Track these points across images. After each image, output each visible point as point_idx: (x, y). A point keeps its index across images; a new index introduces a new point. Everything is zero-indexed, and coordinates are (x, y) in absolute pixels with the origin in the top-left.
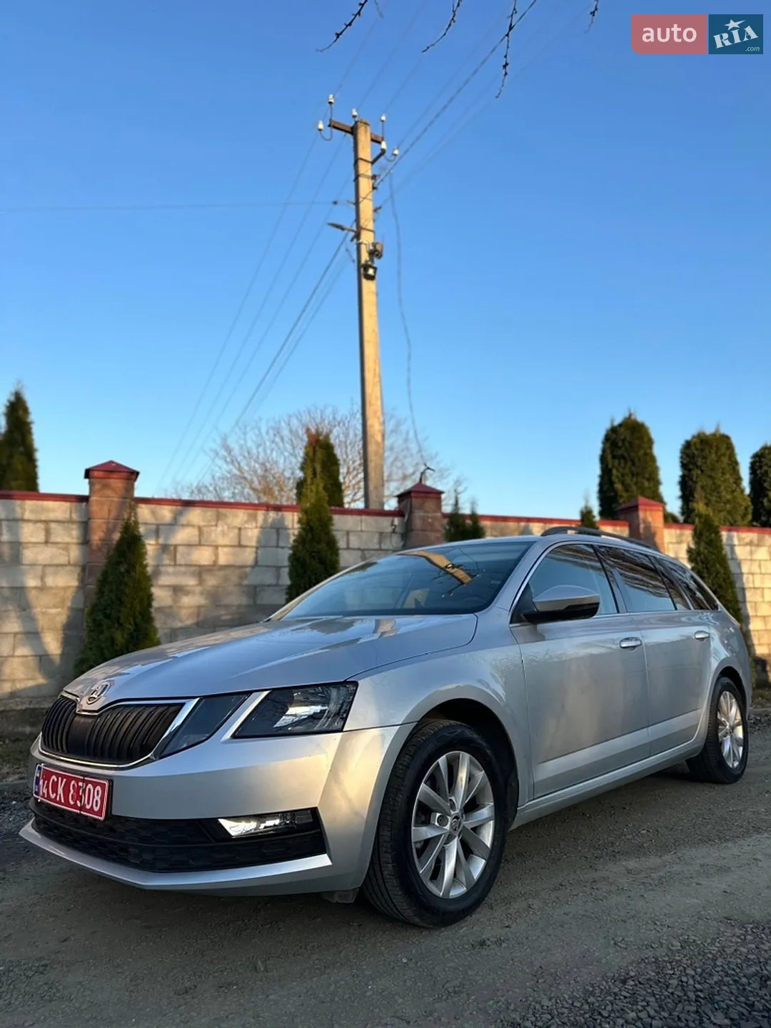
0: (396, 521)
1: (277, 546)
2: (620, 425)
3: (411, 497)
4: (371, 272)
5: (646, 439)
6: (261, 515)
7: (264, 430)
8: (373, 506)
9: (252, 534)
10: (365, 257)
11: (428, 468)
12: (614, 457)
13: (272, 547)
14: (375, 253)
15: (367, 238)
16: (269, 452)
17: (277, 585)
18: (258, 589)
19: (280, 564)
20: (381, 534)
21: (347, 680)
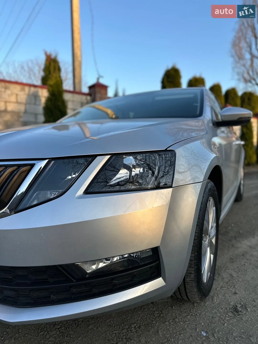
0: (88, 98)
1: (35, 104)
2: (171, 69)
3: (95, 88)
5: (179, 76)
8: (77, 90)
9: (23, 97)
11: (100, 76)
13: (33, 104)
17: (36, 122)
18: (27, 123)
19: (37, 113)
20: (82, 102)
21: (168, 149)
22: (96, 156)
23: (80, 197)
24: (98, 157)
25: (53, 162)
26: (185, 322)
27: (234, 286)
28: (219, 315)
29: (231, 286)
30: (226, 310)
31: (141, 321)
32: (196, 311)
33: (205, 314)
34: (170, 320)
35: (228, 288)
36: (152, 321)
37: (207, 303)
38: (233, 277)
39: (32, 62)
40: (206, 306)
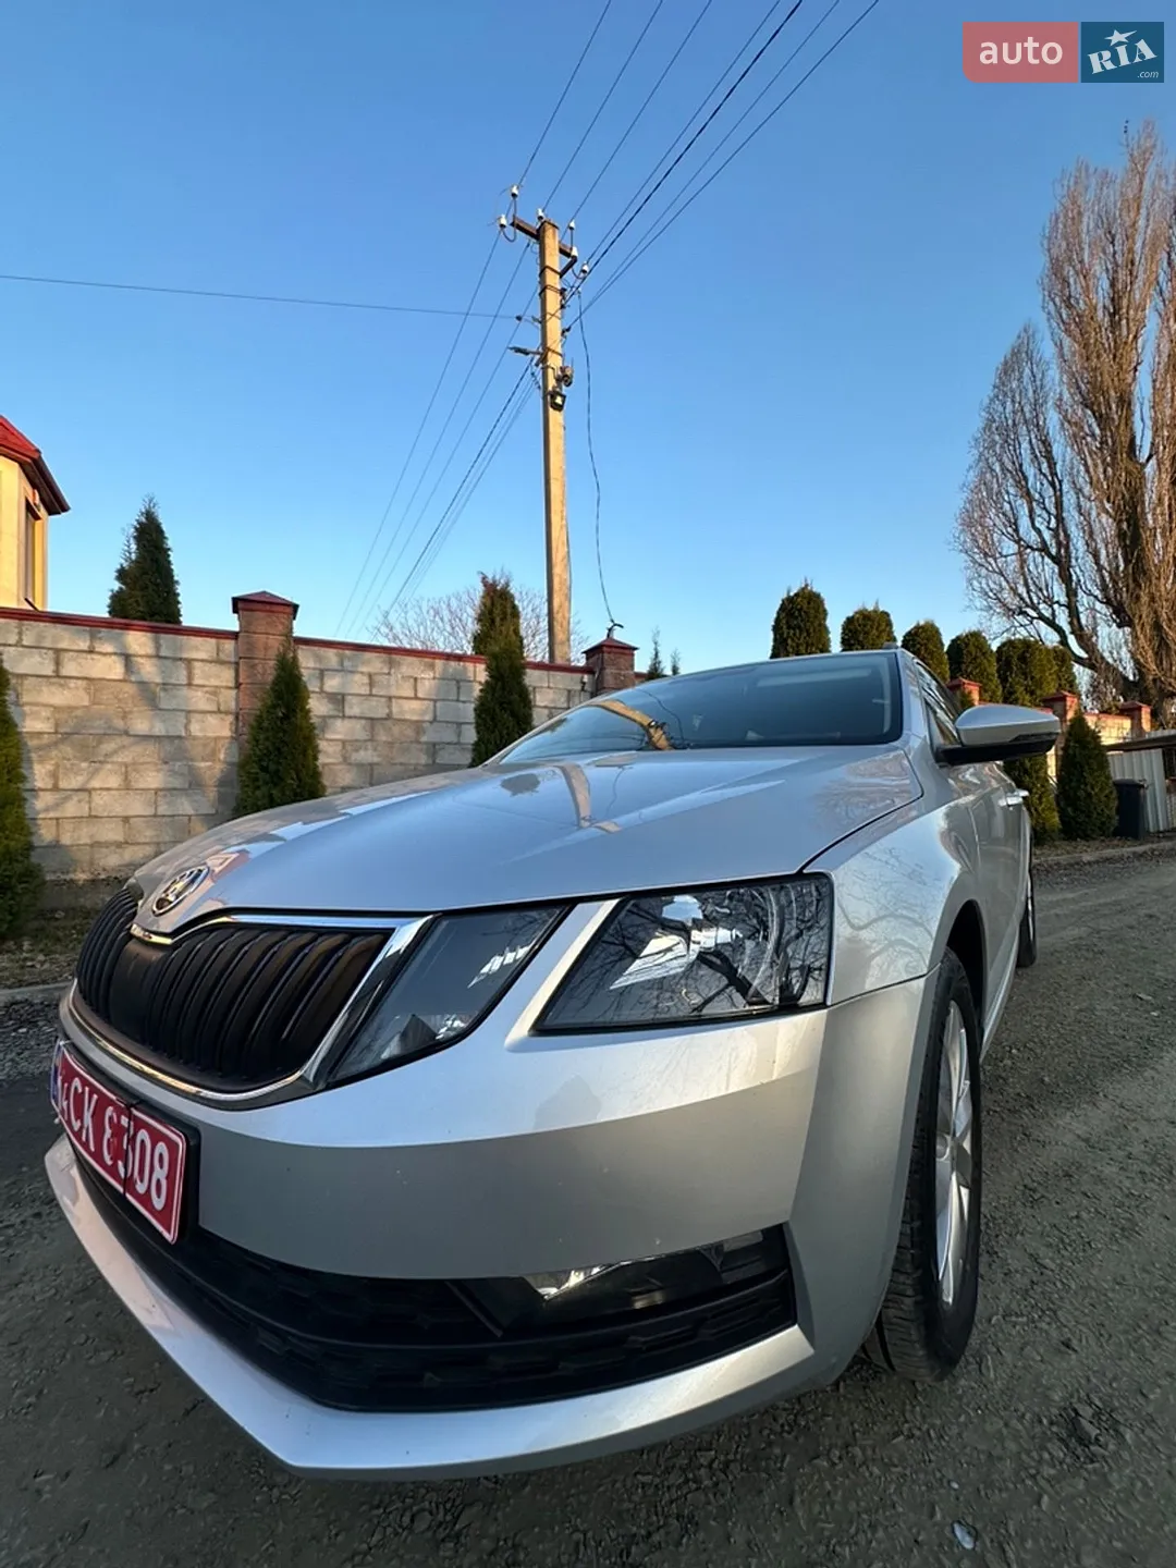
0: (586, 678)
1: (458, 700)
2: (796, 595)
3: (603, 652)
4: (559, 400)
5: (821, 610)
6: (439, 663)
7: (424, 610)
8: (559, 661)
9: (427, 685)
10: (552, 383)
11: (615, 625)
12: (789, 627)
13: (452, 700)
14: (564, 379)
15: (555, 361)
16: (429, 631)
17: (458, 743)
18: (437, 747)
19: (462, 721)
20: (569, 691)
21: (805, 871)
22: (571, 903)
23: (520, 1047)
24: (580, 907)
25: (445, 923)
26: (887, 1466)
27: (1055, 1312)
28: (1012, 1446)
29: (1043, 1311)
30: (1038, 1429)
31: (731, 1438)
32: (924, 1417)
33: (960, 1435)
34: (831, 1447)
35: (1033, 1322)
36: (770, 1444)
37: (963, 1382)
38: (1044, 1270)
39: (459, 599)
40: (960, 1398)
